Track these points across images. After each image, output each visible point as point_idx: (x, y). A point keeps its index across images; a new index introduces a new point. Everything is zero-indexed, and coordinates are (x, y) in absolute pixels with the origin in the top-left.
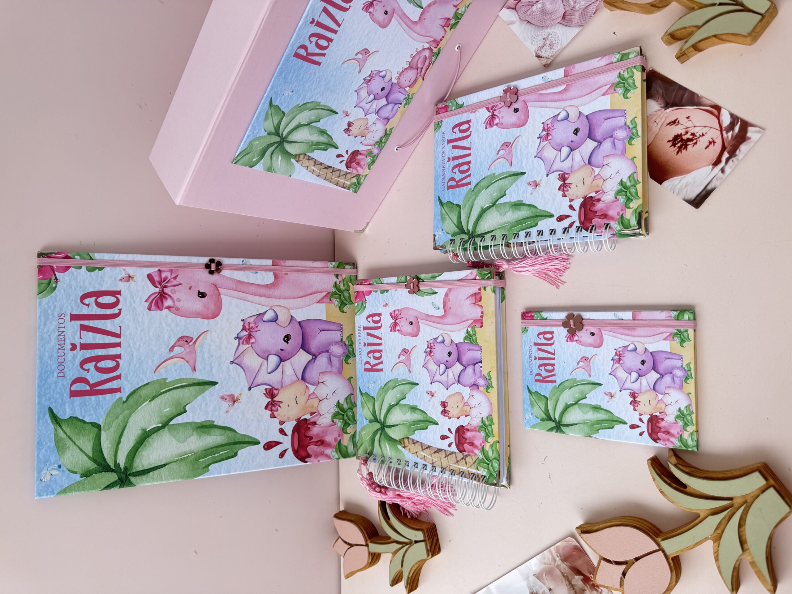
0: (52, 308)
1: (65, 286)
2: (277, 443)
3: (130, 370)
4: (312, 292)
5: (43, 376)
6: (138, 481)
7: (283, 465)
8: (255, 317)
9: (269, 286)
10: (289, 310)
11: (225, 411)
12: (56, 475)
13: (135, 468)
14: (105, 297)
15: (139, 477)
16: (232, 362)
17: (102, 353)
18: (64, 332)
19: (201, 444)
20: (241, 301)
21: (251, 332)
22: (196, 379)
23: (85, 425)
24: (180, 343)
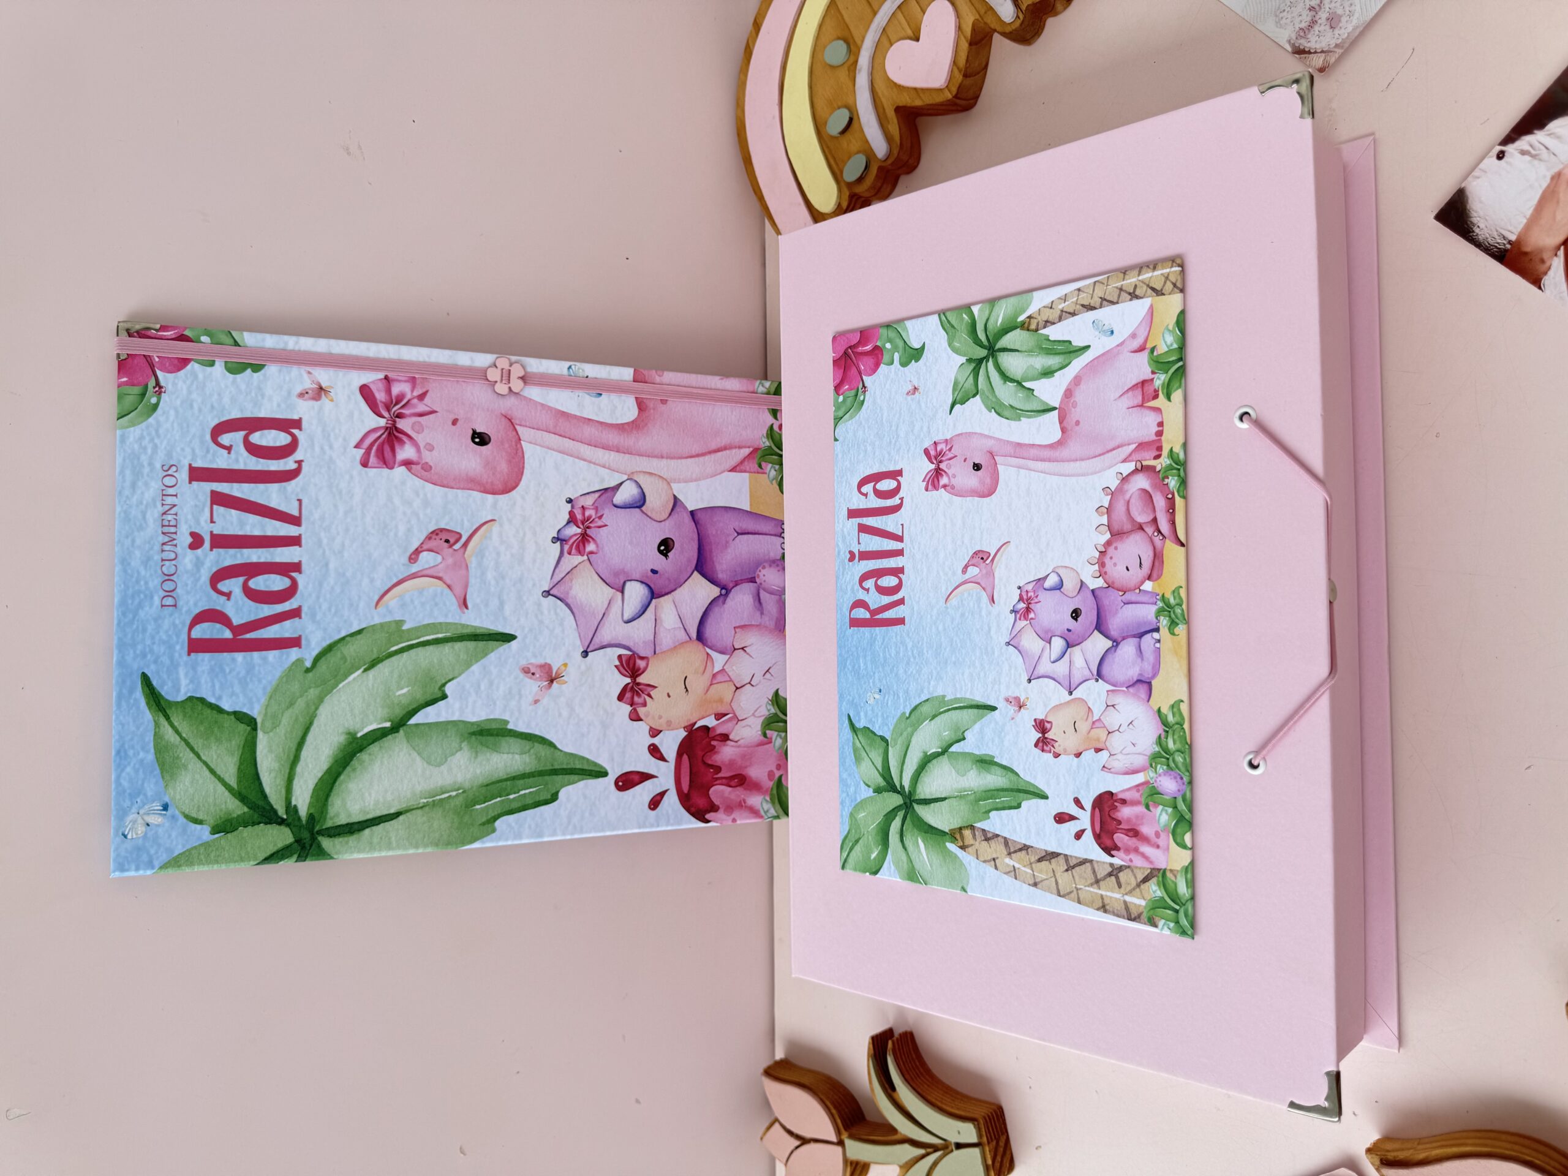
0: (149, 451)
1: (178, 402)
2: (645, 777)
3: (321, 600)
4: (719, 445)
5: (130, 602)
6: (338, 847)
7: (658, 826)
8: (597, 495)
9: (626, 426)
10: (669, 483)
11: (531, 699)
12: (158, 826)
13: (331, 819)
14: (266, 432)
15: (341, 839)
16: (547, 593)
17: (259, 557)
18: (175, 506)
19: (478, 771)
20: (566, 456)
21: (589, 527)
22: (468, 625)
23: (222, 715)
24: (432, 544)
